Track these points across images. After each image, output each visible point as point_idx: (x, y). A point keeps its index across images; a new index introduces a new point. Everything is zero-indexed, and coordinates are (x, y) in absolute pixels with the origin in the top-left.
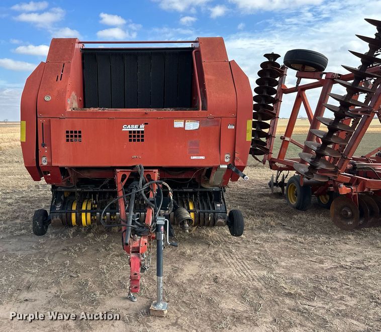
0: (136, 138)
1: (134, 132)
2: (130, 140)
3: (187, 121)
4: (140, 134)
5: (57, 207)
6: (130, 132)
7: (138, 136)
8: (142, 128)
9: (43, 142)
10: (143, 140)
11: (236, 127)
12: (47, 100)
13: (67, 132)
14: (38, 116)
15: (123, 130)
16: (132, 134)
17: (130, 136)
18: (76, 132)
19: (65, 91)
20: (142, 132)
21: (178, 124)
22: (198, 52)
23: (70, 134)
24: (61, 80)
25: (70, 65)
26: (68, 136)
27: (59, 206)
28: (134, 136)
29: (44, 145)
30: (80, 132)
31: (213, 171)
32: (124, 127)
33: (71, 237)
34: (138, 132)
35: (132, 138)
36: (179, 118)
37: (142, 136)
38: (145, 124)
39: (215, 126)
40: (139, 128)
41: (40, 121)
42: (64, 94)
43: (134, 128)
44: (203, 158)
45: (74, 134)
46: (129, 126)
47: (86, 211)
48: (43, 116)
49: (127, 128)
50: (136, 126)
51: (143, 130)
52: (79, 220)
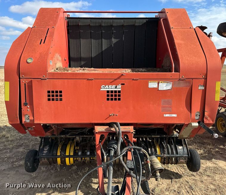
0: (114, 97)
1: (112, 92)
2: (108, 99)
3: (160, 82)
4: (117, 94)
5: (45, 149)
6: (108, 92)
7: (116, 96)
8: (119, 88)
9: (26, 102)
10: (119, 99)
11: (205, 88)
12: (29, 62)
13: (49, 92)
14: (21, 77)
15: (101, 90)
16: (110, 94)
17: (108, 96)
18: (57, 92)
19: (47, 54)
20: (119, 92)
21: (152, 85)
22: (166, 20)
23: (51, 94)
24: (44, 43)
25: (54, 30)
26: (49, 96)
27: (47, 149)
28: (112, 96)
29: (26, 105)
30: (61, 92)
31: (184, 127)
32: (102, 87)
33: (59, 170)
34: (116, 92)
35: (110, 97)
36: (153, 79)
37: (119, 96)
38: (122, 84)
39: (186, 86)
40: (116, 88)
41: (23, 81)
42: (46, 56)
43: (112, 88)
44: (175, 115)
45: (55, 94)
46: (107, 86)
47: (69, 156)
48: (25, 77)
49: (105, 88)
50: (114, 86)
51: (120, 89)
52: (63, 162)
